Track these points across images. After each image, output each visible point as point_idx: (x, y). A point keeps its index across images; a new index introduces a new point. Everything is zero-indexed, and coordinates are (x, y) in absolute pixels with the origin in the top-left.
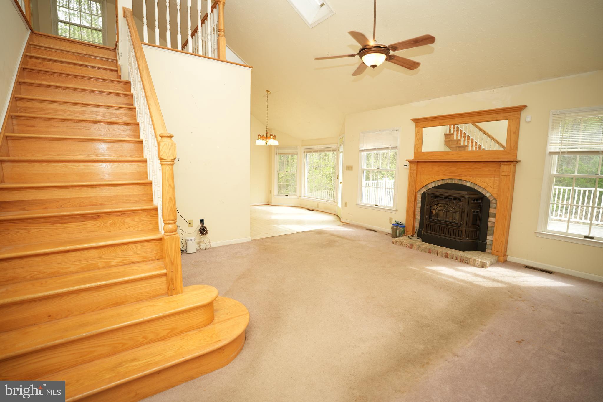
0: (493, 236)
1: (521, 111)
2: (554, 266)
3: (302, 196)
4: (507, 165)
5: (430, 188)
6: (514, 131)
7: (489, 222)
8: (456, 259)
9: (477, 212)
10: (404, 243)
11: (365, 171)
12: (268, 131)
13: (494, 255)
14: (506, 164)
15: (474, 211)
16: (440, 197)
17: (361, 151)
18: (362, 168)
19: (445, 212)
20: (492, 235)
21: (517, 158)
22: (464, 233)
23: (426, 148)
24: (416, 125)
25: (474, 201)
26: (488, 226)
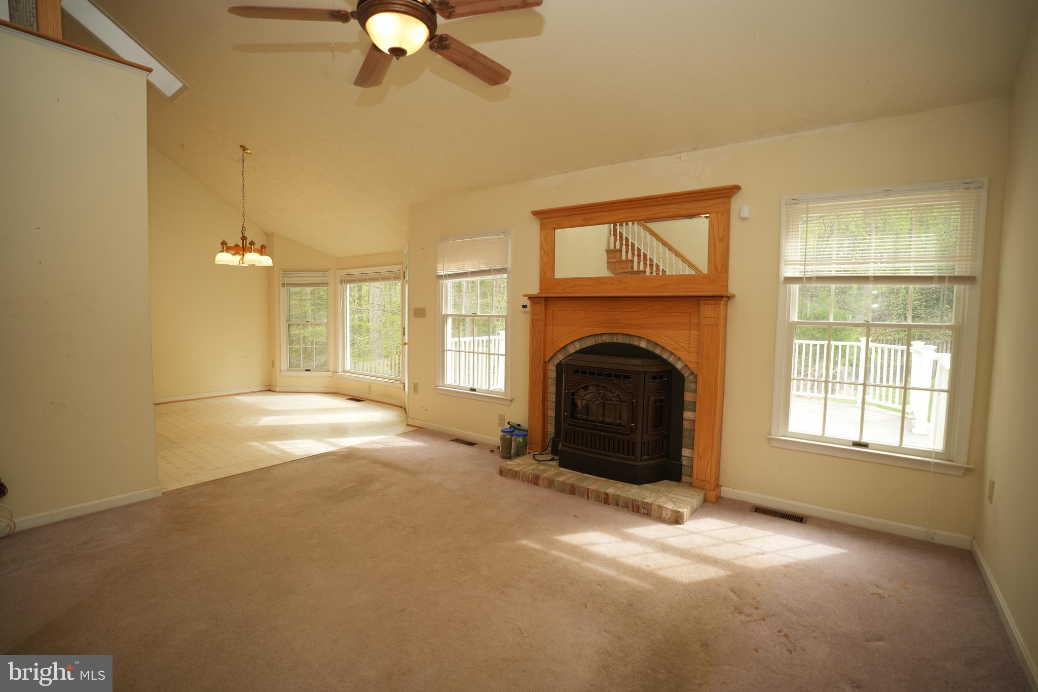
0: (693, 449)
1: (730, 197)
2: (806, 505)
3: (340, 370)
4: (712, 304)
5: (572, 354)
6: (721, 237)
7: (684, 421)
8: (624, 505)
9: (662, 401)
10: (522, 474)
11: (450, 320)
12: (245, 235)
13: (696, 488)
14: (710, 302)
15: (656, 400)
16: (591, 373)
17: (441, 277)
18: (443, 314)
19: (602, 403)
20: (692, 447)
21: (727, 290)
22: (639, 446)
23: (562, 271)
24: (540, 225)
25: (654, 378)
26: (682, 428)
